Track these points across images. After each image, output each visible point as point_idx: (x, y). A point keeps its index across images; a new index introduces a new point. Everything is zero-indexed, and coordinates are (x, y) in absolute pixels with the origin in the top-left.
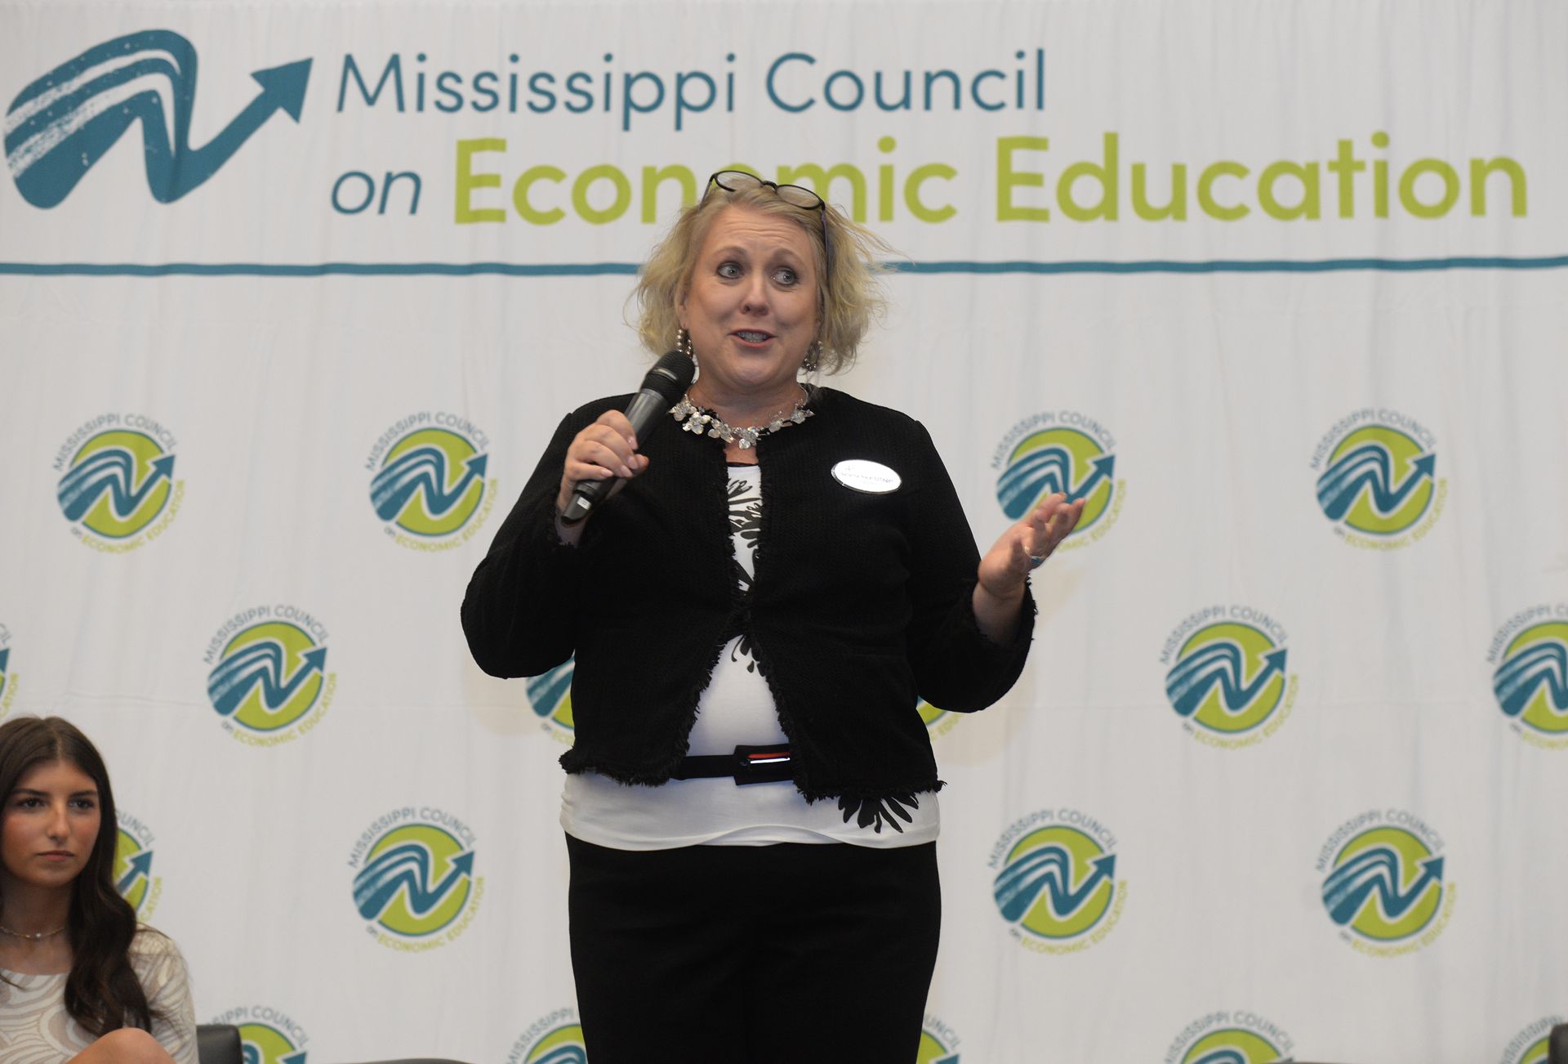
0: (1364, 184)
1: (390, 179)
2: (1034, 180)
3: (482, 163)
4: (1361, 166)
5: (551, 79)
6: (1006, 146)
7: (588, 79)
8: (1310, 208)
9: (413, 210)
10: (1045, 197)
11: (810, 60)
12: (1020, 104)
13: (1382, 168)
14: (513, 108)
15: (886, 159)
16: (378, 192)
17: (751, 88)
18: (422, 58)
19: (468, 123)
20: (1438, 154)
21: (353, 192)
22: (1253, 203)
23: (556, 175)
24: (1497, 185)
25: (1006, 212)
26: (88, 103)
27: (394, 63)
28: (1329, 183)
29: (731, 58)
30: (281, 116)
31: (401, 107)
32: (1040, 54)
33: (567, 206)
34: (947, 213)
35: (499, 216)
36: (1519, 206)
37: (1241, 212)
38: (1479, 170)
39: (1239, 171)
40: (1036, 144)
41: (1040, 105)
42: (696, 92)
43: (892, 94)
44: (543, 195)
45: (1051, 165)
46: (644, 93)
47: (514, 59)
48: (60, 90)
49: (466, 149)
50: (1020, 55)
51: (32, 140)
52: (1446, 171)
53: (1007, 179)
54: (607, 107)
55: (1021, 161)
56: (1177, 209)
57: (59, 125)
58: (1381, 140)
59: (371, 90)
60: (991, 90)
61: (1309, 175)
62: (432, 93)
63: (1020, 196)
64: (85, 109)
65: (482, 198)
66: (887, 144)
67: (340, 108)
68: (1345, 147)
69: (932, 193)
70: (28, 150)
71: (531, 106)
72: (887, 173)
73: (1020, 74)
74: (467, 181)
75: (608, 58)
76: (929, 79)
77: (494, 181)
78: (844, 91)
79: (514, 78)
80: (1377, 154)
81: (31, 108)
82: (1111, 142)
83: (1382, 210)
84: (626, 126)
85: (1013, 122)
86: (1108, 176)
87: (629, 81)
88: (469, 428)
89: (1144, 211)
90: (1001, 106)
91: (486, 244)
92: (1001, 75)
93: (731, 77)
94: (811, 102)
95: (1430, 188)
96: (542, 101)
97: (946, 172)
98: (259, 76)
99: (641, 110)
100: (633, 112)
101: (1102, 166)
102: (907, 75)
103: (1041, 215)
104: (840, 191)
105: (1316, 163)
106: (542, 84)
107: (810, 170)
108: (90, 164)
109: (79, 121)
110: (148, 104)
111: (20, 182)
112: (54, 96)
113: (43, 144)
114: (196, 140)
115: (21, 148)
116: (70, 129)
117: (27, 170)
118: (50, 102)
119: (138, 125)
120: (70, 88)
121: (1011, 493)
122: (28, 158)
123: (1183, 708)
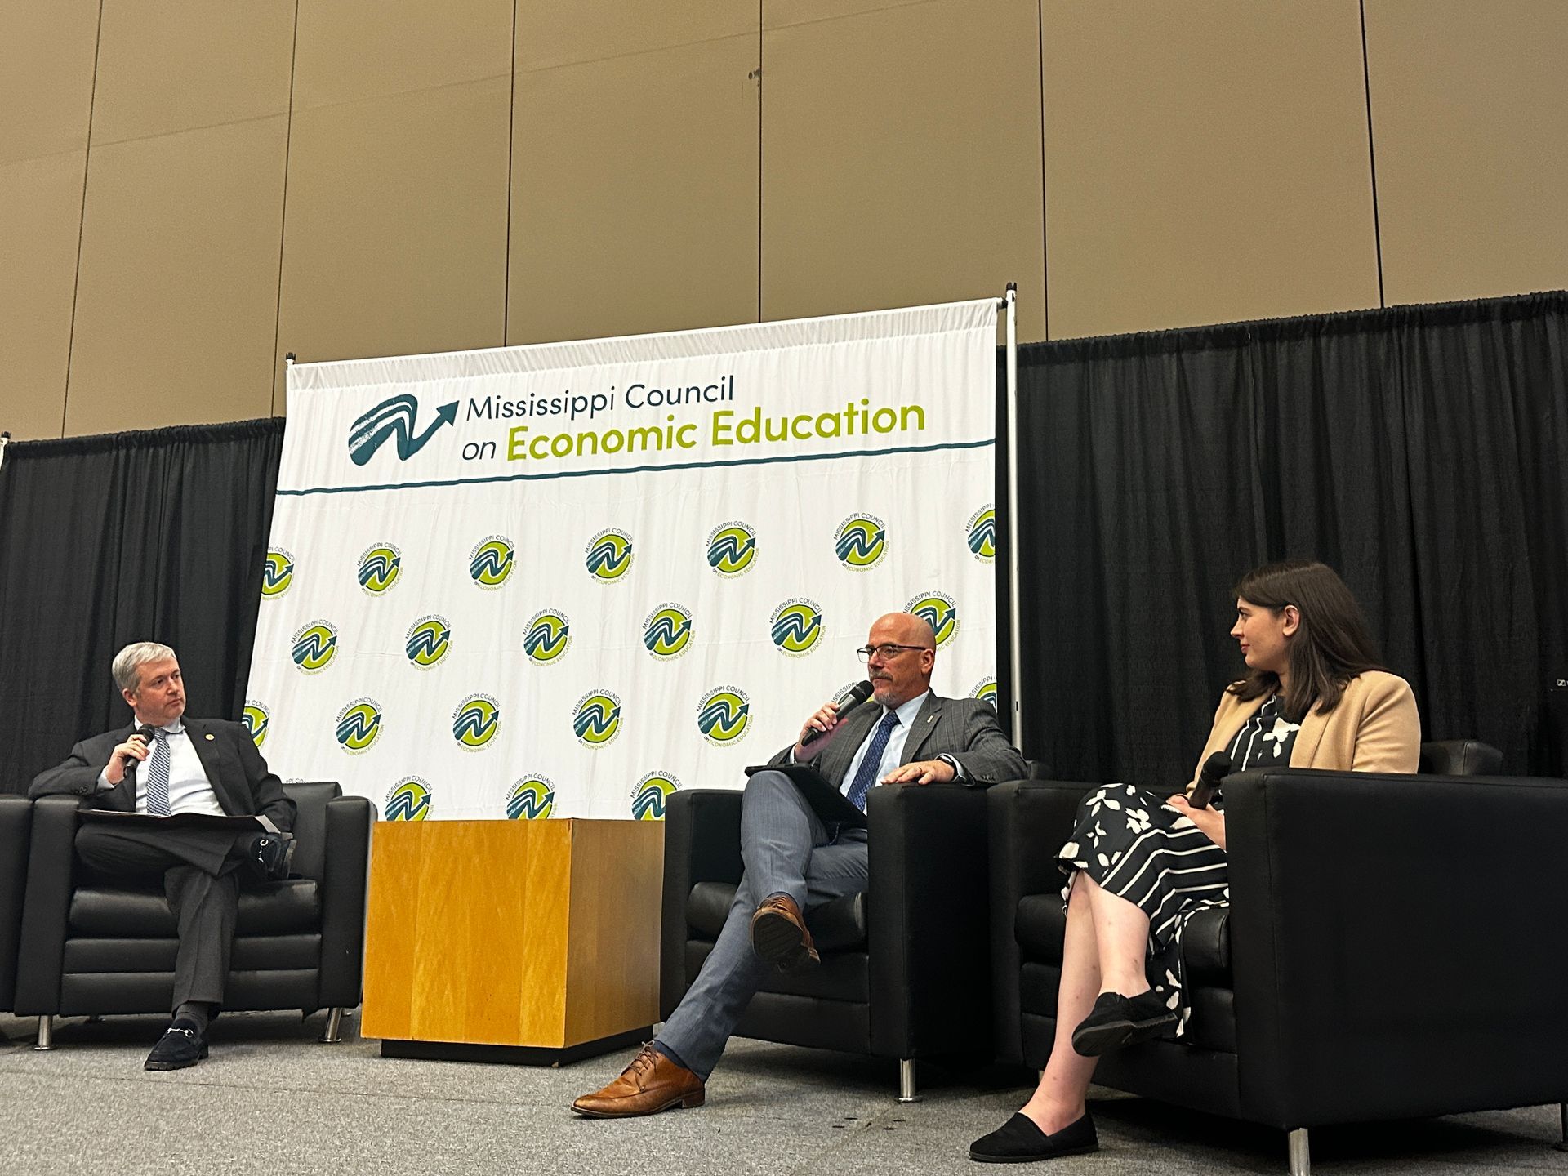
0: (858, 420)
1: (484, 445)
2: (728, 428)
3: (518, 436)
4: (857, 413)
5: (545, 402)
6: (717, 415)
7: (559, 401)
8: (837, 432)
9: (492, 457)
10: (732, 435)
11: (643, 387)
12: (723, 398)
13: (865, 413)
14: (531, 415)
15: (670, 424)
16: (480, 451)
17: (620, 400)
18: (498, 397)
19: (515, 422)
20: (887, 407)
21: (471, 451)
22: (813, 431)
23: (546, 439)
24: (913, 417)
25: (716, 442)
26: (378, 424)
27: (489, 398)
28: (844, 420)
29: (613, 388)
30: (447, 422)
31: (490, 417)
32: (732, 377)
33: (549, 451)
34: (694, 443)
35: (524, 457)
36: (921, 426)
37: (809, 435)
38: (905, 412)
39: (809, 419)
40: (730, 413)
41: (731, 398)
43: (673, 398)
44: (541, 448)
45: (734, 422)
46: (580, 404)
47: (533, 395)
48: (369, 420)
49: (513, 431)
50: (723, 378)
51: (358, 440)
52: (891, 413)
53: (717, 428)
54: (566, 412)
55: (722, 421)
56: (784, 436)
57: (368, 434)
58: (866, 402)
59: (480, 412)
60: (711, 394)
61: (837, 419)
62: (501, 411)
63: (722, 435)
65: (518, 450)
66: (671, 418)
67: (468, 419)
68: (851, 406)
69: (687, 437)
70: (356, 444)
71: (538, 413)
72: (670, 429)
73: (723, 386)
74: (513, 443)
75: (567, 392)
76: (688, 390)
77: (522, 443)
78: (655, 398)
79: (532, 402)
80: (864, 408)
81: (358, 428)
82: (758, 410)
83: (865, 431)
84: (573, 418)
85: (720, 406)
86: (756, 425)
87: (574, 400)
88: (508, 541)
89: (770, 438)
90: (716, 399)
91: (518, 468)
92: (716, 387)
93: (612, 395)
94: (643, 403)
95: (885, 420)
96: (542, 411)
97: (693, 427)
98: (439, 409)
99: (578, 411)
100: (575, 412)
101: (754, 421)
102: (680, 390)
103: (730, 442)
104: (652, 438)
105: (839, 414)
106: (542, 404)
107: (641, 430)
108: (378, 446)
109: (374, 431)
110: (399, 423)
111: (352, 456)
112: (367, 422)
113: (362, 441)
114: (416, 436)
115: (354, 443)
116: (372, 434)
117: (355, 452)
118: (365, 425)
119: (395, 431)
120: (372, 419)
121: (713, 556)
122: (356, 447)
123: (778, 642)
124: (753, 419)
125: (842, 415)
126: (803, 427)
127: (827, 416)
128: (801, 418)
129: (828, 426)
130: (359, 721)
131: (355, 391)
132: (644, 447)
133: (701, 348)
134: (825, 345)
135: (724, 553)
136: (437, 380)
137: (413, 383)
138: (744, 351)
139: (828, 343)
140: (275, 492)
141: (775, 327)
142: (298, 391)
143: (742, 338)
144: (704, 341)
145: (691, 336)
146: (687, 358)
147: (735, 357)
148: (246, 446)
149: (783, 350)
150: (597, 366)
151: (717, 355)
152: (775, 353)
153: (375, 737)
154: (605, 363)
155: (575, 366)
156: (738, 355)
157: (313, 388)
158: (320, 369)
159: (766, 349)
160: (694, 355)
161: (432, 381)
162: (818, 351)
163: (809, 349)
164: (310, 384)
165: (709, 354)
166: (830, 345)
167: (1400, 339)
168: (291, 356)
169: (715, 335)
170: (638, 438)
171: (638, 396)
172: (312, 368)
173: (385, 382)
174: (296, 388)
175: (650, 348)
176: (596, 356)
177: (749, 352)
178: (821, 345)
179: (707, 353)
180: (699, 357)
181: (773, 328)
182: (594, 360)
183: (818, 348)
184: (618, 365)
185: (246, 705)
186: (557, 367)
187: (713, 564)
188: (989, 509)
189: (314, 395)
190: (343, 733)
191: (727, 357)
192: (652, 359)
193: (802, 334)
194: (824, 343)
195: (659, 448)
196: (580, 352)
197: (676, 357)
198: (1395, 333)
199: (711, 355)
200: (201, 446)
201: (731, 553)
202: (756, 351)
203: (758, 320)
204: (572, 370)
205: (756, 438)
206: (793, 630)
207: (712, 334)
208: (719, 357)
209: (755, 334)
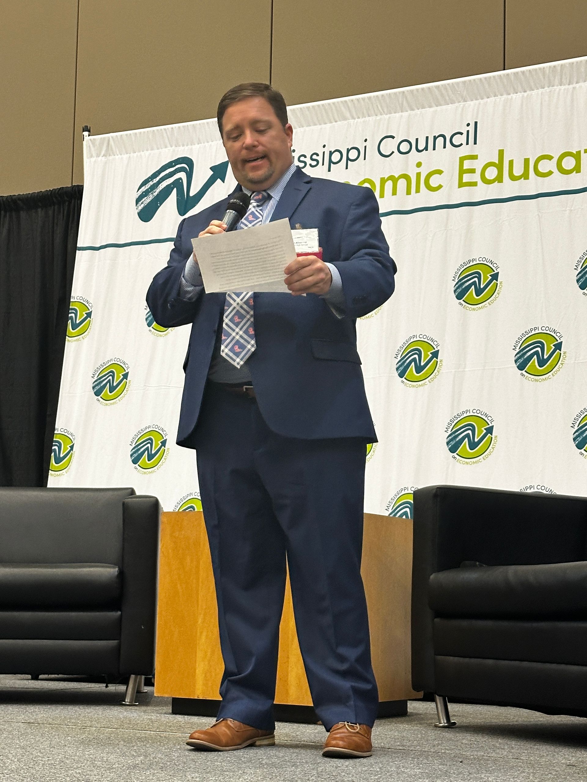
2: (472, 171)
5: (305, 157)
6: (462, 160)
7: (318, 155)
8: (577, 168)
10: (476, 177)
11: (393, 137)
12: (467, 144)
15: (418, 170)
17: (372, 151)
22: (555, 170)
25: (461, 184)
26: (160, 185)
28: (585, 158)
29: (366, 140)
30: (219, 180)
32: (476, 123)
34: (440, 187)
37: (550, 173)
39: (550, 158)
40: (473, 157)
41: (475, 143)
42: (353, 154)
43: (421, 146)
45: (478, 165)
46: (336, 157)
48: (153, 182)
50: (468, 125)
51: (144, 199)
53: (462, 172)
54: (323, 165)
55: (467, 164)
56: (525, 175)
57: (152, 194)
60: (457, 140)
61: (577, 156)
63: (466, 178)
64: (160, 187)
66: (419, 165)
69: (434, 181)
70: (142, 203)
72: (419, 175)
73: (468, 132)
75: (324, 146)
76: (435, 138)
78: (404, 147)
81: (144, 189)
82: (501, 153)
84: (329, 170)
85: (464, 151)
86: (500, 167)
87: (331, 153)
89: (513, 178)
90: (462, 144)
92: (461, 134)
93: (365, 147)
94: (393, 152)
97: (440, 172)
98: (211, 168)
99: (335, 163)
100: (332, 164)
101: (497, 163)
102: (427, 138)
103: (474, 184)
104: (402, 184)
105: (580, 151)
106: (302, 159)
107: (391, 178)
108: (160, 205)
109: (157, 191)
110: (178, 184)
111: (139, 214)
112: (151, 183)
113: (147, 200)
114: (192, 194)
115: (140, 203)
116: (155, 194)
117: (141, 210)
118: (149, 186)
119: (175, 190)
120: (156, 180)
121: (459, 290)
122: (142, 206)
123: (521, 367)
124: (497, 161)
125: (582, 152)
126: (544, 167)
127: (567, 154)
128: (543, 157)
129: (569, 163)
130: (149, 445)
131: (141, 155)
132: (394, 193)
133: (447, 98)
134: (567, 86)
135: (469, 287)
136: (210, 143)
137: (190, 146)
138: (488, 98)
139: (569, 85)
140: (75, 248)
141: (517, 73)
142: (93, 159)
143: (487, 86)
144: (450, 92)
145: (437, 87)
146: (434, 108)
147: (480, 104)
148: (50, 212)
149: (525, 94)
150: (352, 121)
151: (462, 104)
152: (517, 98)
153: (163, 459)
154: (359, 118)
155: (331, 122)
156: (482, 102)
157: (106, 156)
158: (111, 139)
159: (509, 94)
160: (441, 105)
161: (206, 144)
162: (559, 93)
163: (550, 91)
164: (102, 154)
165: (455, 103)
166: (571, 86)
168: (86, 129)
169: (461, 85)
170: (389, 185)
171: (388, 146)
172: (104, 138)
173: (166, 147)
174: (92, 156)
175: (400, 100)
176: (350, 111)
177: (493, 99)
178: (563, 87)
179: (453, 102)
180: (444, 107)
181: (516, 74)
182: (348, 115)
183: (560, 90)
184: (370, 118)
185: (56, 432)
186: (315, 125)
187: (459, 297)
189: (106, 163)
190: (135, 455)
191: (472, 104)
192: (402, 112)
193: (544, 78)
194: (564, 85)
195: (408, 193)
196: (336, 107)
197: (423, 107)
199: (457, 104)
200: (14, 214)
201: (476, 287)
202: (499, 97)
203: (503, 68)
204: (329, 125)
206: (535, 357)
207: (458, 83)
208: (464, 105)
209: (499, 80)
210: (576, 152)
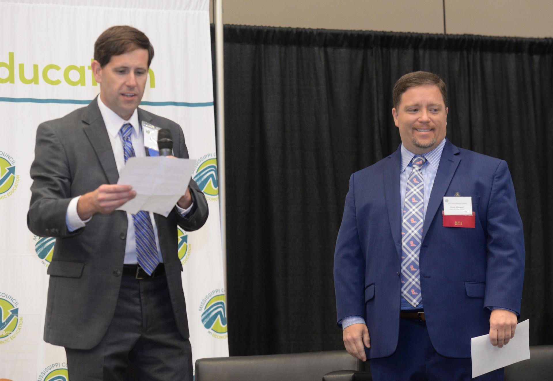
124: (8, 62)
125: (86, 69)
126: (53, 75)
127: (73, 67)
128: (51, 67)
129: (74, 76)
166: (73, 7)
167: (468, 58)
188: (210, 157)
198: (465, 53)
205: (11, 79)
210: (80, 67)
